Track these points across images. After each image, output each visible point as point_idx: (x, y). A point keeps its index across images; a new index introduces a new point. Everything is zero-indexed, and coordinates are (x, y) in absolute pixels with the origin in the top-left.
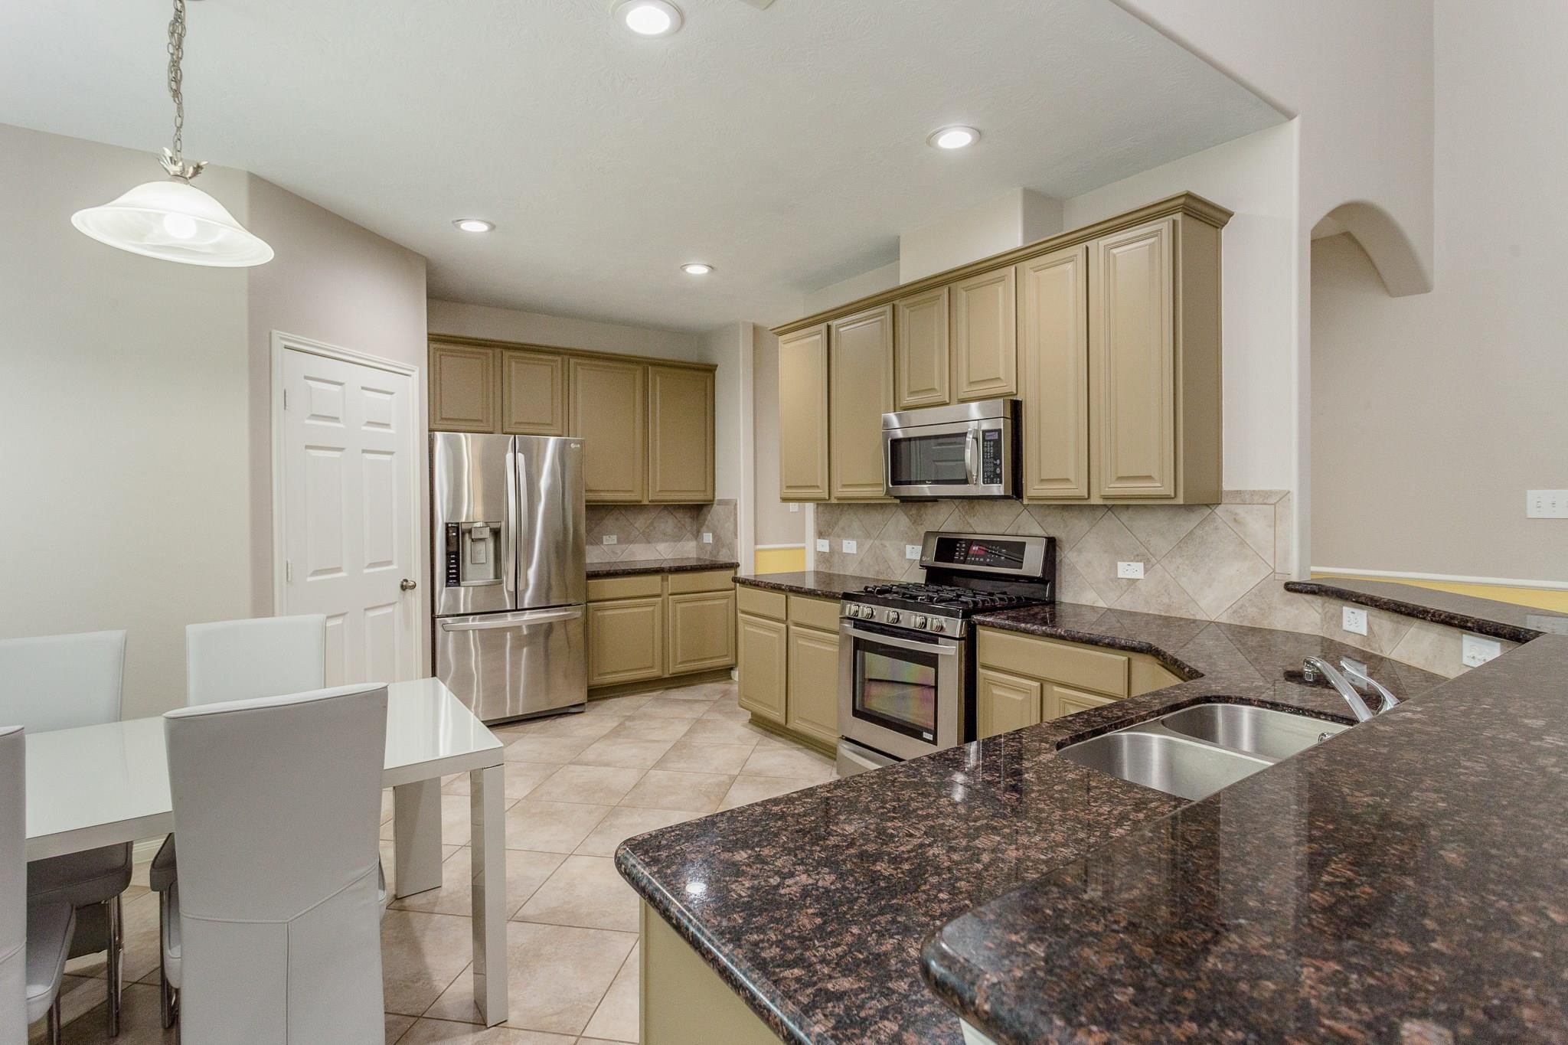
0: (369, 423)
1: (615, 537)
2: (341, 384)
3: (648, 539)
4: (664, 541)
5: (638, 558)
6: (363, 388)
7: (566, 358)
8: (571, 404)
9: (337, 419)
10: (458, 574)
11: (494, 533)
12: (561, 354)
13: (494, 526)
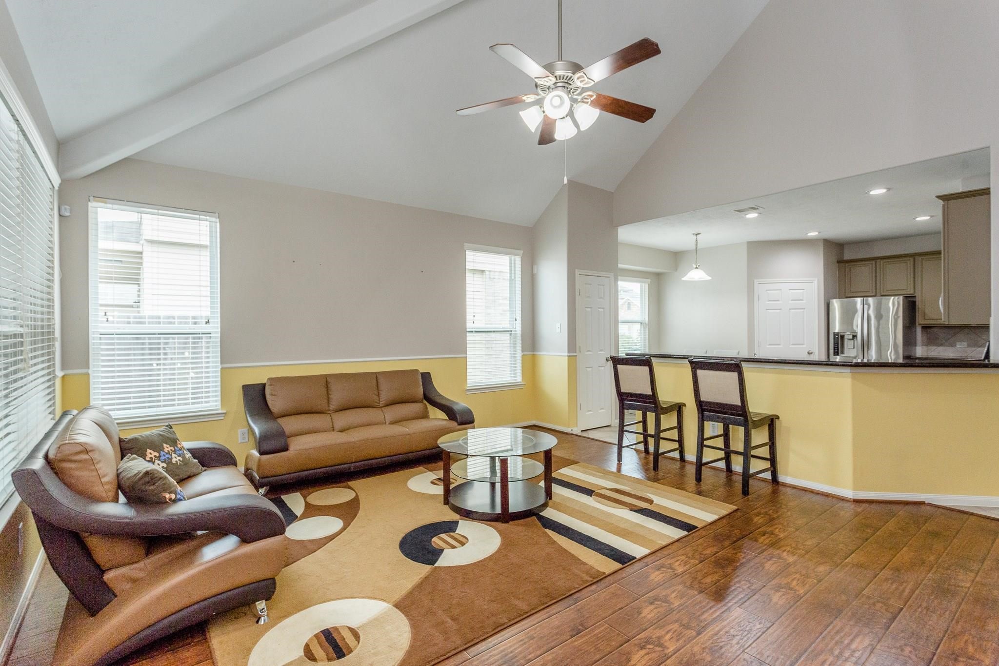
0: (792, 300)
2: (781, 290)
6: (790, 290)
7: (916, 257)
8: (918, 279)
9: (778, 300)
10: (838, 351)
11: (854, 337)
12: (913, 256)
13: (854, 334)
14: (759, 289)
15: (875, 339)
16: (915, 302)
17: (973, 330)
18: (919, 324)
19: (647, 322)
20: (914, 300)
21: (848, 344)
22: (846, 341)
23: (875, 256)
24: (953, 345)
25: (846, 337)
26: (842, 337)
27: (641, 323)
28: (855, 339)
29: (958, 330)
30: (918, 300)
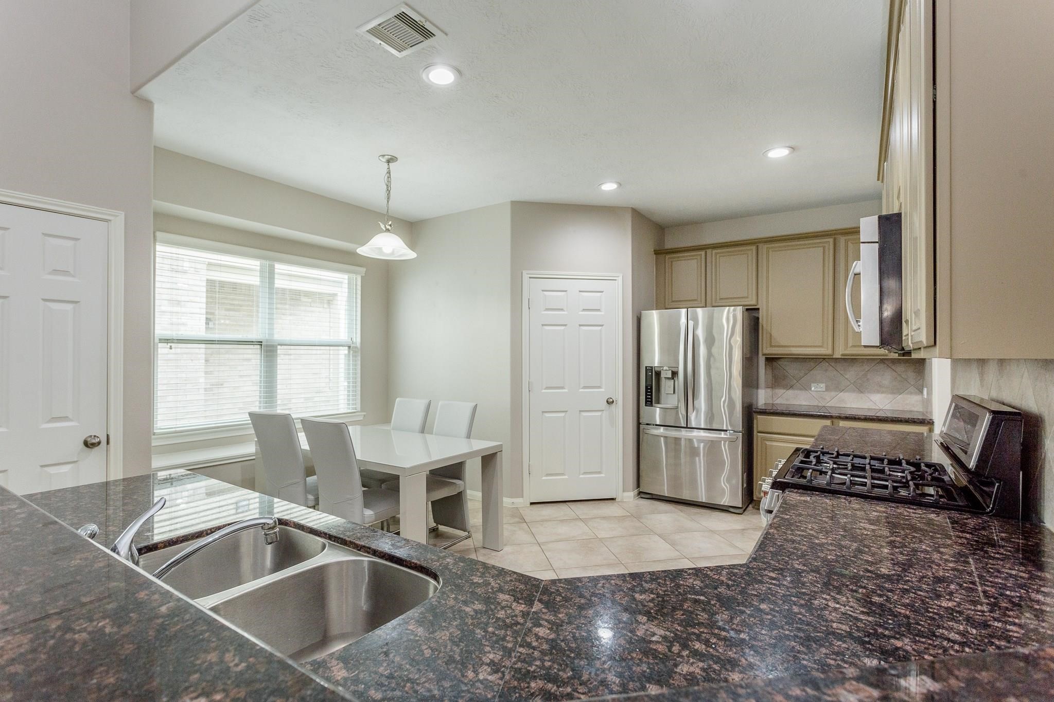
0: (584, 310)
1: (823, 385)
2: (566, 291)
3: (860, 388)
4: (878, 392)
5: (848, 406)
6: (580, 291)
7: (760, 245)
8: (763, 280)
9: (562, 310)
10: (651, 398)
11: (675, 374)
12: (755, 243)
13: (674, 370)
14: (532, 288)
15: (704, 379)
16: (758, 318)
17: (833, 364)
18: (764, 355)
19: (358, 345)
20: (756, 315)
21: (666, 386)
22: (663, 382)
23: (705, 243)
24: (807, 388)
25: (663, 375)
26: (658, 374)
27: (349, 347)
28: (676, 379)
29: (812, 364)
30: (762, 315)
